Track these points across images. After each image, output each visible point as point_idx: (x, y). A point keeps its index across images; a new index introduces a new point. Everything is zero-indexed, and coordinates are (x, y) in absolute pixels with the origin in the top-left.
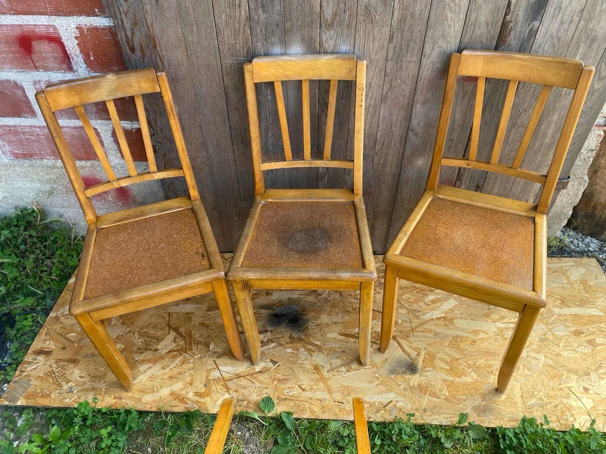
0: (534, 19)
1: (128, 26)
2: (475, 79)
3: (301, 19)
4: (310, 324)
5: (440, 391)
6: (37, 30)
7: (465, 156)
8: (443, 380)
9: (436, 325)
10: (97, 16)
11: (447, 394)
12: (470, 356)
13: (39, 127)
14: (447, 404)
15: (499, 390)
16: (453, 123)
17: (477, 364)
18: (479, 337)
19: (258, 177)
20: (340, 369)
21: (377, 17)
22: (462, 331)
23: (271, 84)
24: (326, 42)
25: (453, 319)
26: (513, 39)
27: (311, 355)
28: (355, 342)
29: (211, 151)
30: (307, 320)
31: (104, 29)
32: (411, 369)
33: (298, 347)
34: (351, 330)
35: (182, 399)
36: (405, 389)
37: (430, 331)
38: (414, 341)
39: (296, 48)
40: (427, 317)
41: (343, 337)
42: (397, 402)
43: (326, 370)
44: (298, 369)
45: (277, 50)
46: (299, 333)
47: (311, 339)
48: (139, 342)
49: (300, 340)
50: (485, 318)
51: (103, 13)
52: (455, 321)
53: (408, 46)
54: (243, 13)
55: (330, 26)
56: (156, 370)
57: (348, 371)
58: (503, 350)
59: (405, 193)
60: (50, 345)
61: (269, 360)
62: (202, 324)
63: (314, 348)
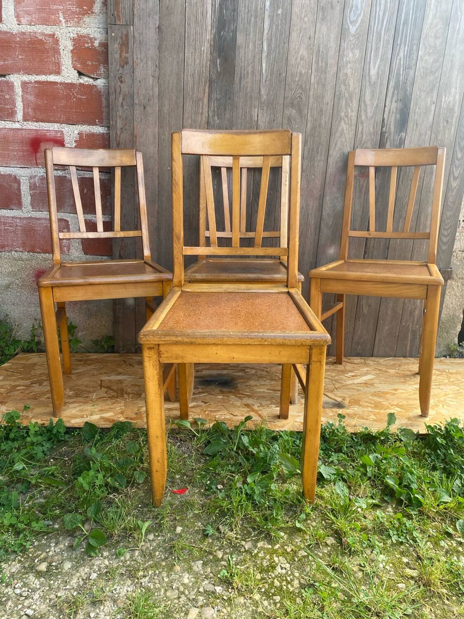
1: (119, 127)
2: (367, 168)
4: (239, 385)
5: (368, 416)
6: (48, 134)
9: (358, 386)
10: (96, 125)
18: (398, 392)
20: (269, 406)
22: (383, 389)
23: (219, 169)
25: (373, 384)
27: (242, 399)
30: (236, 383)
31: (98, 135)
33: (229, 395)
37: (352, 389)
38: (339, 393)
40: (349, 383)
41: (271, 391)
43: (256, 406)
46: (229, 389)
47: (241, 392)
49: (230, 392)
63: (244, 396)
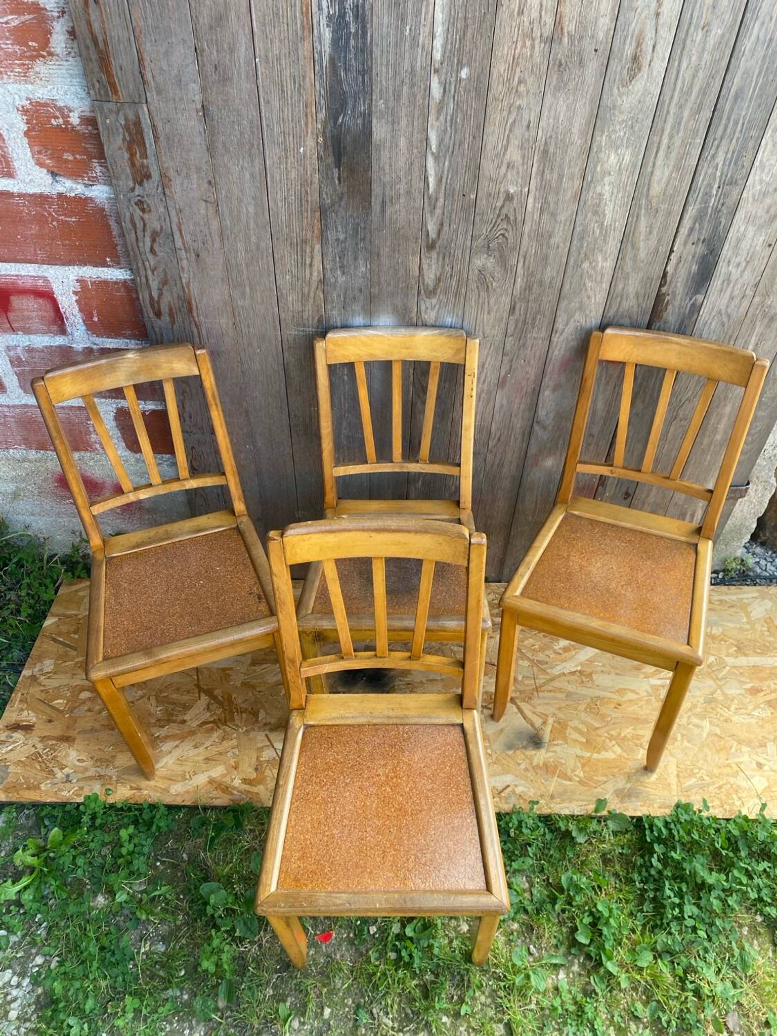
0: (697, 291)
1: (154, 285)
2: (622, 365)
3: (392, 283)
4: (397, 682)
5: (573, 771)
6: (20, 282)
7: (608, 461)
8: (577, 756)
9: (568, 681)
10: (109, 266)
11: (581, 774)
12: (614, 724)
13: (8, 406)
14: (581, 788)
15: (649, 767)
16: (594, 413)
17: (623, 735)
18: (625, 698)
19: (329, 485)
21: (494, 284)
22: (603, 690)
23: (351, 366)
24: (426, 312)
25: (591, 674)
26: (671, 315)
29: (260, 444)
30: (393, 676)
31: (116, 283)
32: (534, 742)
35: (226, 789)
36: (526, 770)
37: (560, 690)
38: (540, 705)
39: (385, 319)
40: (556, 671)
42: (516, 786)
45: (359, 320)
48: (158, 711)
50: (635, 672)
51: (117, 264)
52: (595, 677)
53: (534, 319)
54: (315, 274)
55: (431, 293)
56: (186, 750)
58: (655, 716)
59: (529, 502)
60: (29, 717)
62: (245, 684)
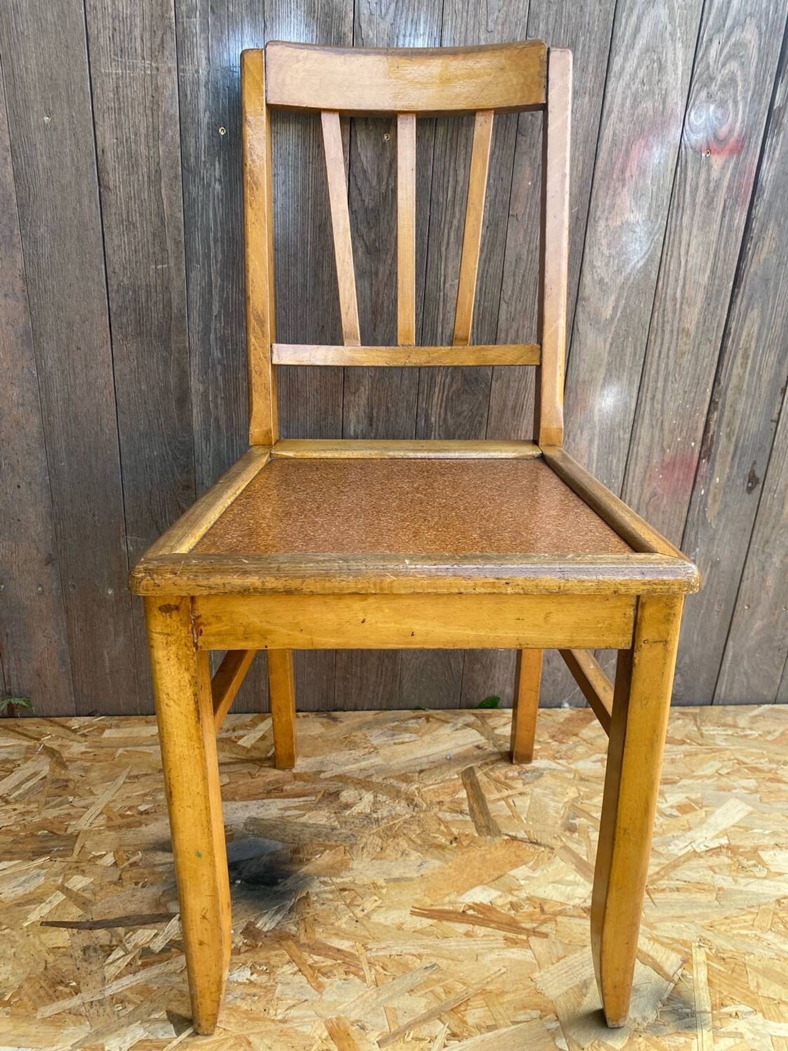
4: (316, 887)
9: (711, 868)
20: (424, 1031)
25: (755, 850)
27: (319, 987)
28: (468, 934)
29: (50, 363)
30: (306, 876)
32: (674, 1011)
33: (274, 961)
34: (453, 897)
40: (679, 848)
41: (427, 922)
43: (374, 1036)
44: (267, 1042)
46: (279, 917)
47: (320, 934)
49: (280, 937)
52: (765, 856)
57: (454, 1035)
61: (162, 1014)
63: (330, 962)
